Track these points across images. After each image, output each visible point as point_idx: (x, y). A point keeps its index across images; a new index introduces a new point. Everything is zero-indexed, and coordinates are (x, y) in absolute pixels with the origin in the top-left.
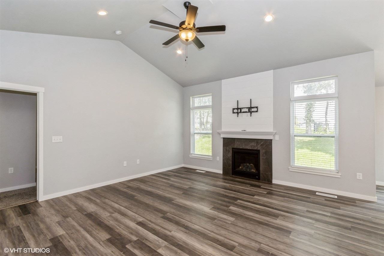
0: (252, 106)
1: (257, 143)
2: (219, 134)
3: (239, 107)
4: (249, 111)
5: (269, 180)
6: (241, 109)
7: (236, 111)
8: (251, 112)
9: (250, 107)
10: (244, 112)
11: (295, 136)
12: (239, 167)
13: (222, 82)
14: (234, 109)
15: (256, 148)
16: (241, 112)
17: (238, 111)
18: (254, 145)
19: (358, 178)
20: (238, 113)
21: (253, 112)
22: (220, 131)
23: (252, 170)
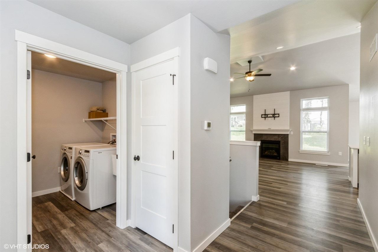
0: (275, 113)
1: (279, 136)
2: (252, 131)
3: (266, 114)
4: (273, 117)
5: (286, 159)
6: (267, 115)
7: (263, 116)
8: (275, 117)
9: (274, 113)
10: (269, 117)
11: (303, 132)
12: (265, 153)
13: (254, 97)
14: (262, 115)
15: (277, 140)
16: (267, 117)
17: (265, 116)
18: (276, 138)
19: (339, 155)
20: (265, 118)
21: (276, 117)
22: (252, 129)
23: (275, 154)
